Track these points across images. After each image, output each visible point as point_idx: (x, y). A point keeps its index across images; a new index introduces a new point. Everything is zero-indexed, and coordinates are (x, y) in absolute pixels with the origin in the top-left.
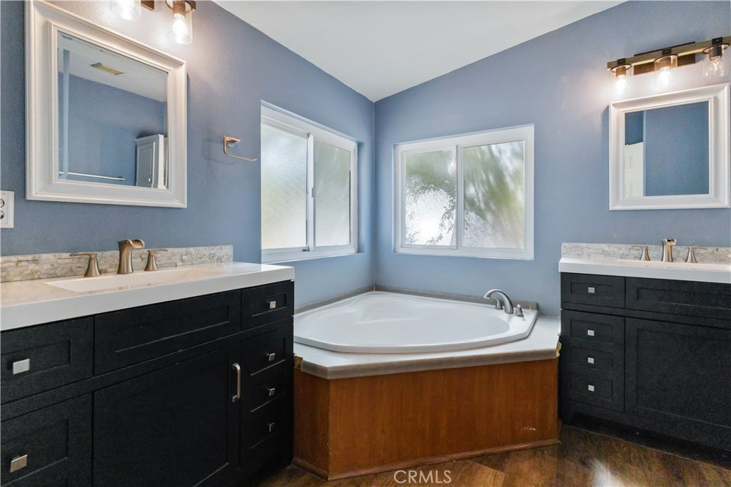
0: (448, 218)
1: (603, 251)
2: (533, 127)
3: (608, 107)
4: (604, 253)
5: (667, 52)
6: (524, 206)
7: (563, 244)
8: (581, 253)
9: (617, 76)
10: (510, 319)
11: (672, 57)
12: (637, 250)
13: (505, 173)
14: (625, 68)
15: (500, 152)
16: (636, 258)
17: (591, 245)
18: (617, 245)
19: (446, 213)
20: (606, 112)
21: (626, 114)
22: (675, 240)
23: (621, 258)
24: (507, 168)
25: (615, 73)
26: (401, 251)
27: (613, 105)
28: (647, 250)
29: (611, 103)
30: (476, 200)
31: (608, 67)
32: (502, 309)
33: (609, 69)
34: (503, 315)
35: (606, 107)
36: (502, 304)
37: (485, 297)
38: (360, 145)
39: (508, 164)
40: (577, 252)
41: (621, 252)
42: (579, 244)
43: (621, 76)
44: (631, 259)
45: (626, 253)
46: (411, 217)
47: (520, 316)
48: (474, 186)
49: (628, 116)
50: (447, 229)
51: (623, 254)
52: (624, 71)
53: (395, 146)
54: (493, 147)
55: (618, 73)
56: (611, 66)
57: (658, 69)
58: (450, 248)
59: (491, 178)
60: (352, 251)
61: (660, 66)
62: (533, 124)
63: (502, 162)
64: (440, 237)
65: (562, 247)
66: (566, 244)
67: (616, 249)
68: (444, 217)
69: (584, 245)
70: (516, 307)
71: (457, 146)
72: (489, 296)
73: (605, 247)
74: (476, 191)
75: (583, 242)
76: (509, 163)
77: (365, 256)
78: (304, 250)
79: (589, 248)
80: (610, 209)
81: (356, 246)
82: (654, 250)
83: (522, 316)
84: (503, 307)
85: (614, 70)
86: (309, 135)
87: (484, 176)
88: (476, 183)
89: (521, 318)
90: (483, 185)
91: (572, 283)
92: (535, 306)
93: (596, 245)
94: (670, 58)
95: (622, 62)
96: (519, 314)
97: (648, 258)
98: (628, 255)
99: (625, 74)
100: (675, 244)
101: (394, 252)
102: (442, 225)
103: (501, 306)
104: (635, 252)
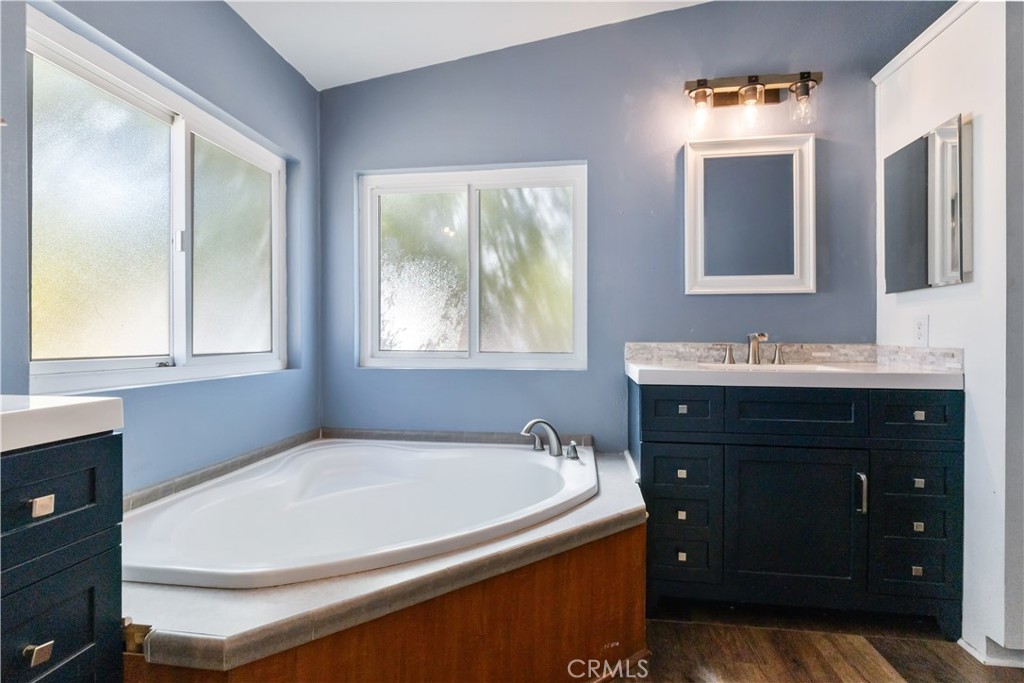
0: (456, 306)
1: (678, 353)
2: (586, 166)
3: (683, 147)
4: (679, 356)
5: (753, 80)
6: (571, 285)
7: (626, 344)
8: (650, 356)
9: (696, 102)
10: (560, 464)
11: (758, 86)
12: (718, 350)
13: (543, 233)
14: (705, 92)
15: (536, 198)
16: (716, 361)
17: (662, 345)
18: (694, 344)
19: (452, 296)
20: (681, 155)
21: (705, 160)
22: (766, 335)
23: (699, 361)
24: (546, 224)
25: (693, 101)
26: (372, 363)
27: (690, 144)
28: (731, 350)
29: (689, 142)
30: (500, 273)
31: (686, 89)
32: (543, 449)
33: (687, 92)
34: (546, 460)
35: (680, 147)
36: (544, 441)
37: (523, 433)
38: (290, 165)
39: (547, 218)
40: (645, 356)
41: (698, 353)
42: (647, 344)
43: (701, 104)
44: (711, 362)
45: (704, 355)
46: (391, 302)
47: (573, 458)
48: (497, 251)
49: (708, 162)
50: (455, 322)
51: (701, 357)
52: (704, 97)
53: (359, 175)
54: (526, 192)
55: (697, 99)
56: (689, 86)
57: (743, 103)
58: (458, 355)
59: (523, 239)
60: (274, 364)
61: (745, 97)
62: (586, 161)
63: (538, 215)
64: (445, 337)
65: (626, 349)
66: (631, 344)
67: (693, 350)
68: (448, 304)
69: (654, 345)
70: (568, 444)
71: (469, 186)
72: (528, 431)
73: (680, 347)
74: (500, 259)
75: (652, 341)
76: (549, 217)
77: (301, 376)
78: (162, 365)
79: (660, 350)
80: (687, 293)
81: (284, 357)
82: (739, 350)
83: (577, 458)
84: (545, 447)
85: (693, 94)
86: (173, 118)
87: (512, 236)
88: (500, 250)
89: (575, 462)
90: (511, 252)
91: (656, 400)
92: (590, 441)
93: (669, 345)
94: (756, 89)
95: (702, 84)
96: (572, 455)
97: (732, 361)
98: (707, 357)
99: (706, 101)
100: (766, 339)
101: (359, 365)
102: (445, 317)
103: (542, 444)
104: (715, 353)
